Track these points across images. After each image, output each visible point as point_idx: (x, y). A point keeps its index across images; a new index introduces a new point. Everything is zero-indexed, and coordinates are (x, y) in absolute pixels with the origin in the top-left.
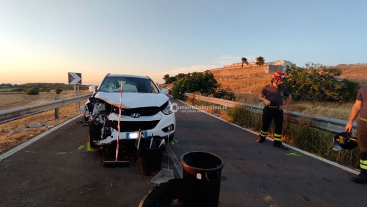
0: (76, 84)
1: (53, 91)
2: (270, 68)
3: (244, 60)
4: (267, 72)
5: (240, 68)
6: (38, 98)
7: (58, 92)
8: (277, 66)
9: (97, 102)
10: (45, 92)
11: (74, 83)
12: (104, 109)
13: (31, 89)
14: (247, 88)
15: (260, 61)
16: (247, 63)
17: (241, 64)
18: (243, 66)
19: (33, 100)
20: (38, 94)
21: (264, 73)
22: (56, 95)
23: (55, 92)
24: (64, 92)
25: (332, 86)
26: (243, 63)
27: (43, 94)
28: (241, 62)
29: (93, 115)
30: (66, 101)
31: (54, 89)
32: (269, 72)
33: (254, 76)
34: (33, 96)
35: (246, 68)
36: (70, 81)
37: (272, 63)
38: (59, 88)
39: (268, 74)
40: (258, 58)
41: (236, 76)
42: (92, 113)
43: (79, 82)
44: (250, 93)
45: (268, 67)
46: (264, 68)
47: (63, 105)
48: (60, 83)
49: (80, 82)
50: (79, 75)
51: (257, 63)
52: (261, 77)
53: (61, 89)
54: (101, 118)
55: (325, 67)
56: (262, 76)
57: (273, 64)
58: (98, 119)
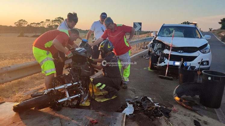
0: (138, 31)
9: (157, 42)
12: (161, 47)
42: (153, 49)
49: (141, 29)
50: (140, 24)
54: (158, 52)
58: (156, 53)
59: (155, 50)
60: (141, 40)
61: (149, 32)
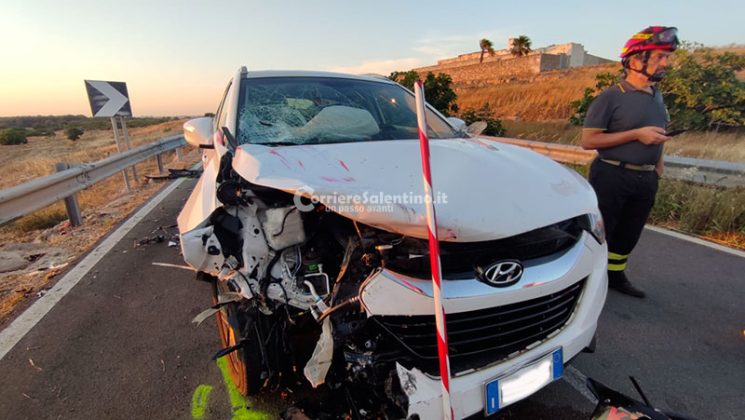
0: (116, 115)
1: (61, 134)
2: (542, 62)
3: (486, 44)
4: (537, 69)
5: (478, 65)
6: (27, 152)
7: (75, 135)
8: (558, 56)
9: (250, 200)
10: (43, 138)
11: (108, 111)
12: (300, 237)
13: (6, 130)
14: (506, 108)
15: (521, 45)
16: (492, 52)
17: (480, 56)
18: (482, 59)
19: (15, 156)
20: (26, 142)
21: (530, 74)
22: (71, 142)
23: (66, 137)
24: (86, 134)
25: (729, 94)
26: (483, 52)
27: (37, 143)
28: (480, 50)
29: (247, 269)
30: (94, 168)
31: (62, 129)
32: (541, 71)
33: (508, 81)
34: (14, 146)
35: (491, 64)
36: (95, 108)
37: (545, 49)
38: (73, 128)
39: (539, 75)
40: (516, 40)
41: (469, 83)
42: (240, 265)
43: (122, 110)
44: (514, 118)
45: (539, 60)
46: (531, 61)
47: (88, 183)
48: (75, 114)
49: (127, 107)
50: (121, 87)
51: (514, 52)
52: (524, 82)
53: (80, 128)
54: (289, 281)
55: (710, 50)
56: (525, 79)
57: (548, 53)
58: (275, 292)
59: (253, 275)
60: (141, 152)
61: (169, 118)
